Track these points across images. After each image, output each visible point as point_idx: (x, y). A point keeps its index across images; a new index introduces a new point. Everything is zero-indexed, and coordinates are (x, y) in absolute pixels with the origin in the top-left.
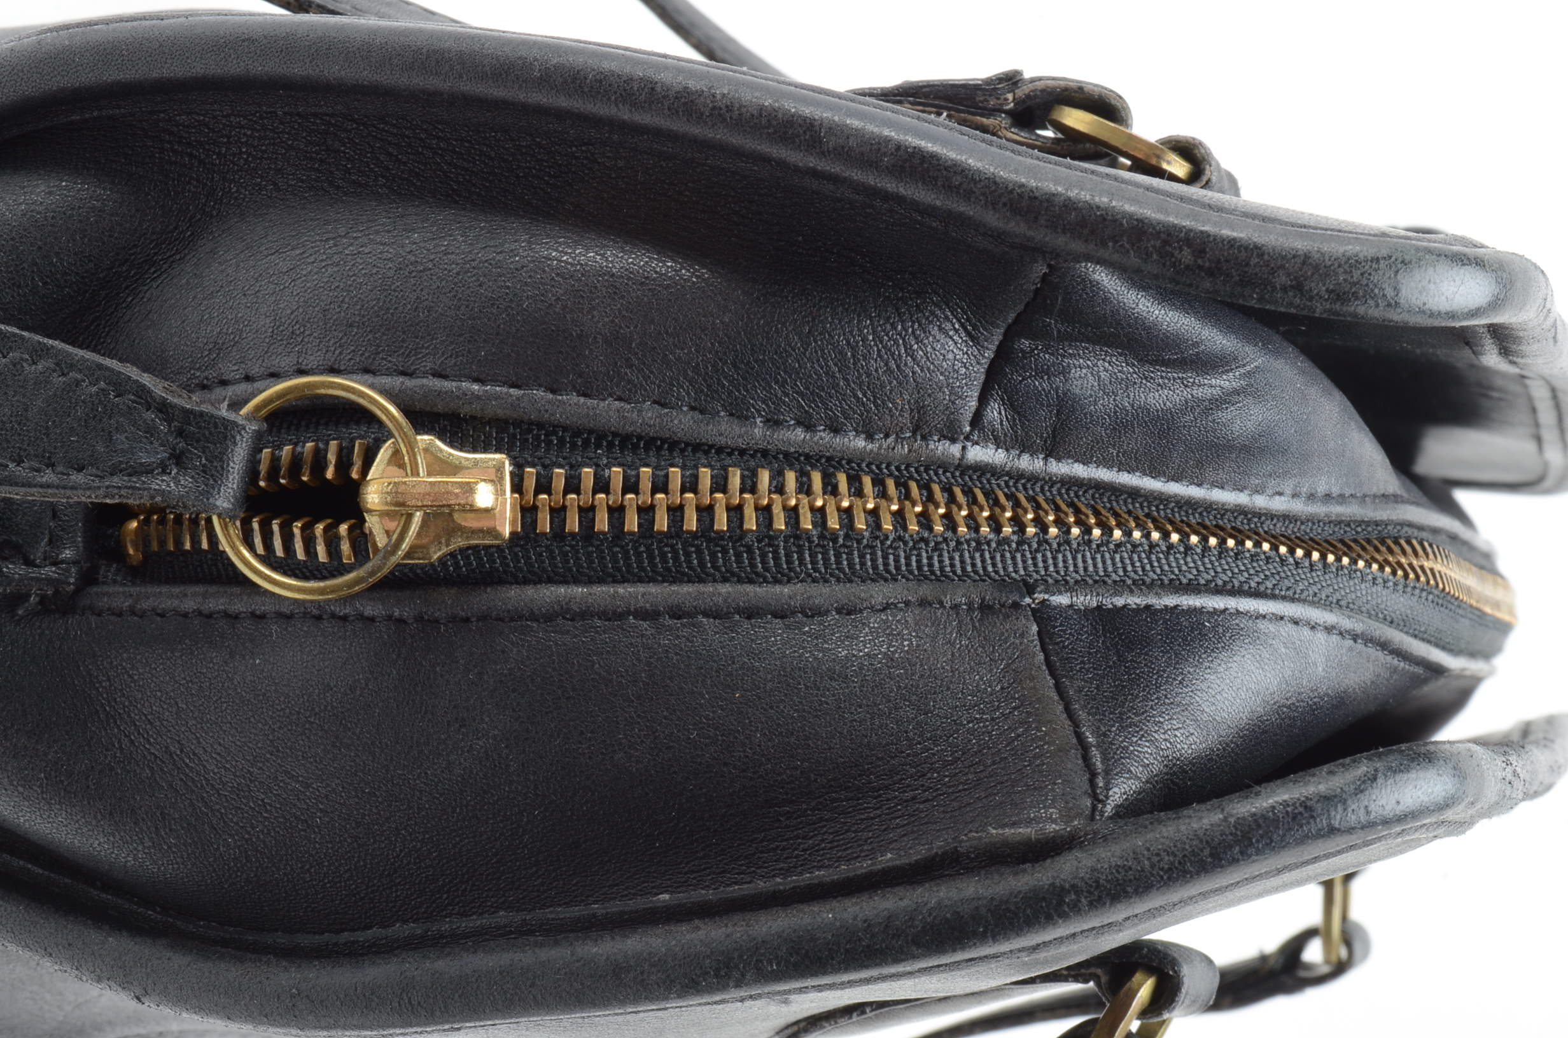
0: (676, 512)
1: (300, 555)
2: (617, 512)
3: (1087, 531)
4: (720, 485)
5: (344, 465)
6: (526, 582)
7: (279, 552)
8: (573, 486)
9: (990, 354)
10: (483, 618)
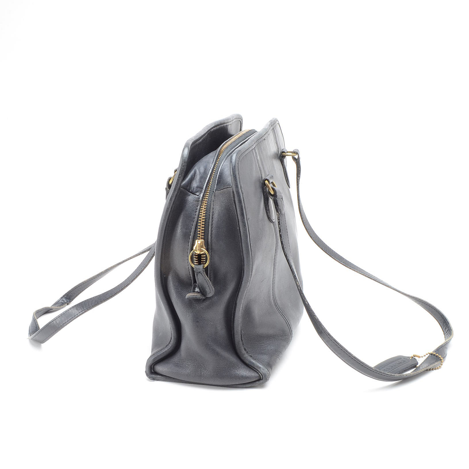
0: (203, 224)
1: (205, 261)
2: (202, 230)
3: (210, 186)
4: (200, 220)
5: (196, 256)
6: (208, 239)
7: (205, 263)
8: (199, 234)
9: (191, 194)
10: (211, 243)
